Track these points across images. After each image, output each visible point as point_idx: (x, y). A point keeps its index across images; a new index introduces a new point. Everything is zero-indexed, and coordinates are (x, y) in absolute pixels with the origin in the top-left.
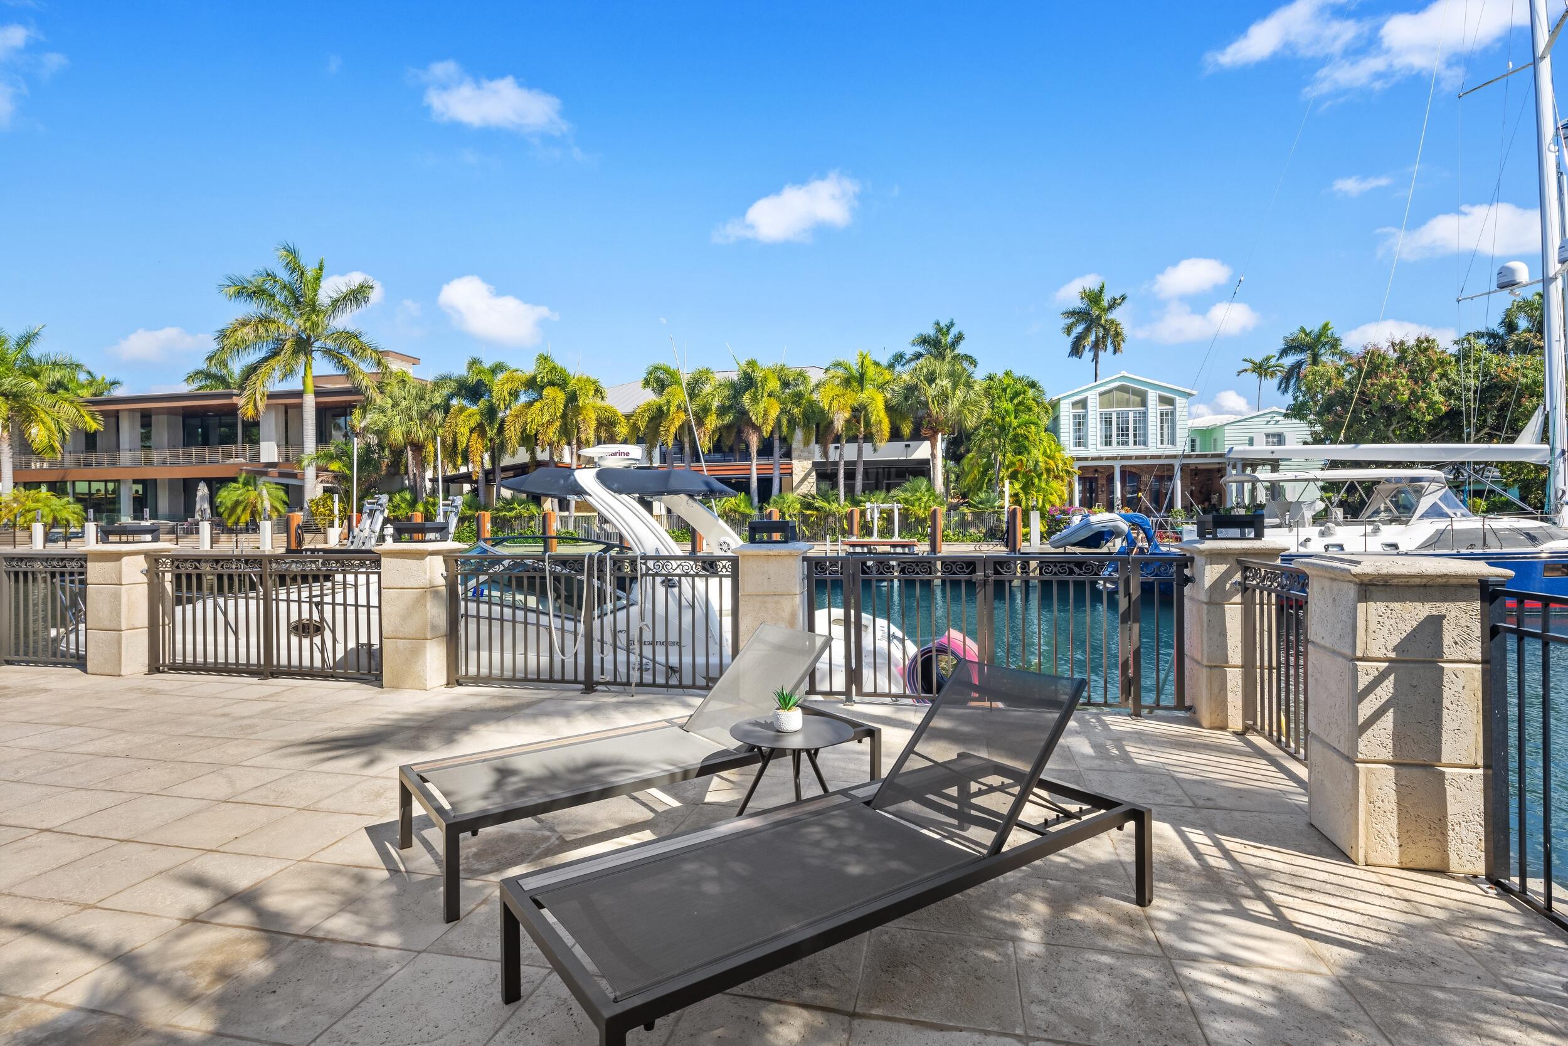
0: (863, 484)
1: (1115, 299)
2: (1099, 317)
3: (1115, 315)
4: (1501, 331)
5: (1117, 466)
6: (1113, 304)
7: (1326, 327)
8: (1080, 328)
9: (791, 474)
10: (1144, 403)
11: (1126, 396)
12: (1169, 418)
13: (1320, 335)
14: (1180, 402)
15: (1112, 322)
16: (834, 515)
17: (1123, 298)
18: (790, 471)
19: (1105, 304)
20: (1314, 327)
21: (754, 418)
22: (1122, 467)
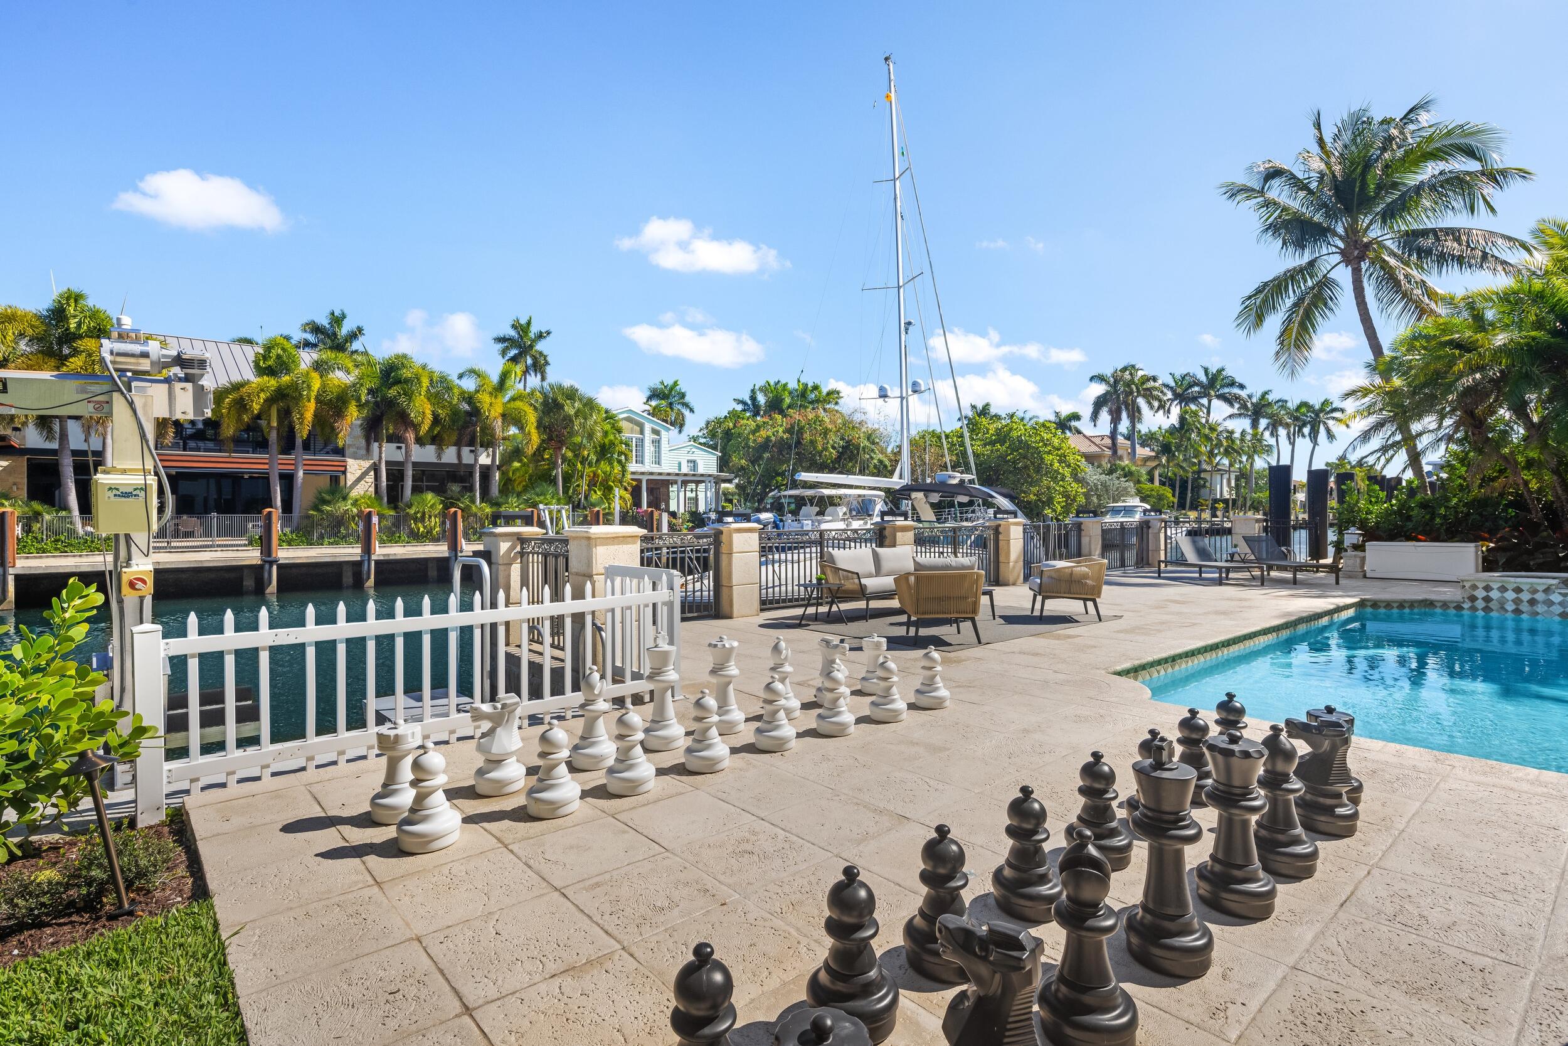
0: (413, 486)
1: (541, 332)
2: (531, 347)
3: (540, 346)
4: (749, 402)
5: (644, 478)
6: (541, 336)
7: (676, 383)
8: (513, 352)
9: (344, 472)
10: (642, 432)
11: (631, 425)
12: (657, 443)
13: (671, 389)
14: (663, 433)
15: (541, 353)
16: (475, 515)
17: (548, 333)
18: (343, 469)
19: (532, 335)
20: (669, 382)
21: (412, 415)
22: (647, 480)
